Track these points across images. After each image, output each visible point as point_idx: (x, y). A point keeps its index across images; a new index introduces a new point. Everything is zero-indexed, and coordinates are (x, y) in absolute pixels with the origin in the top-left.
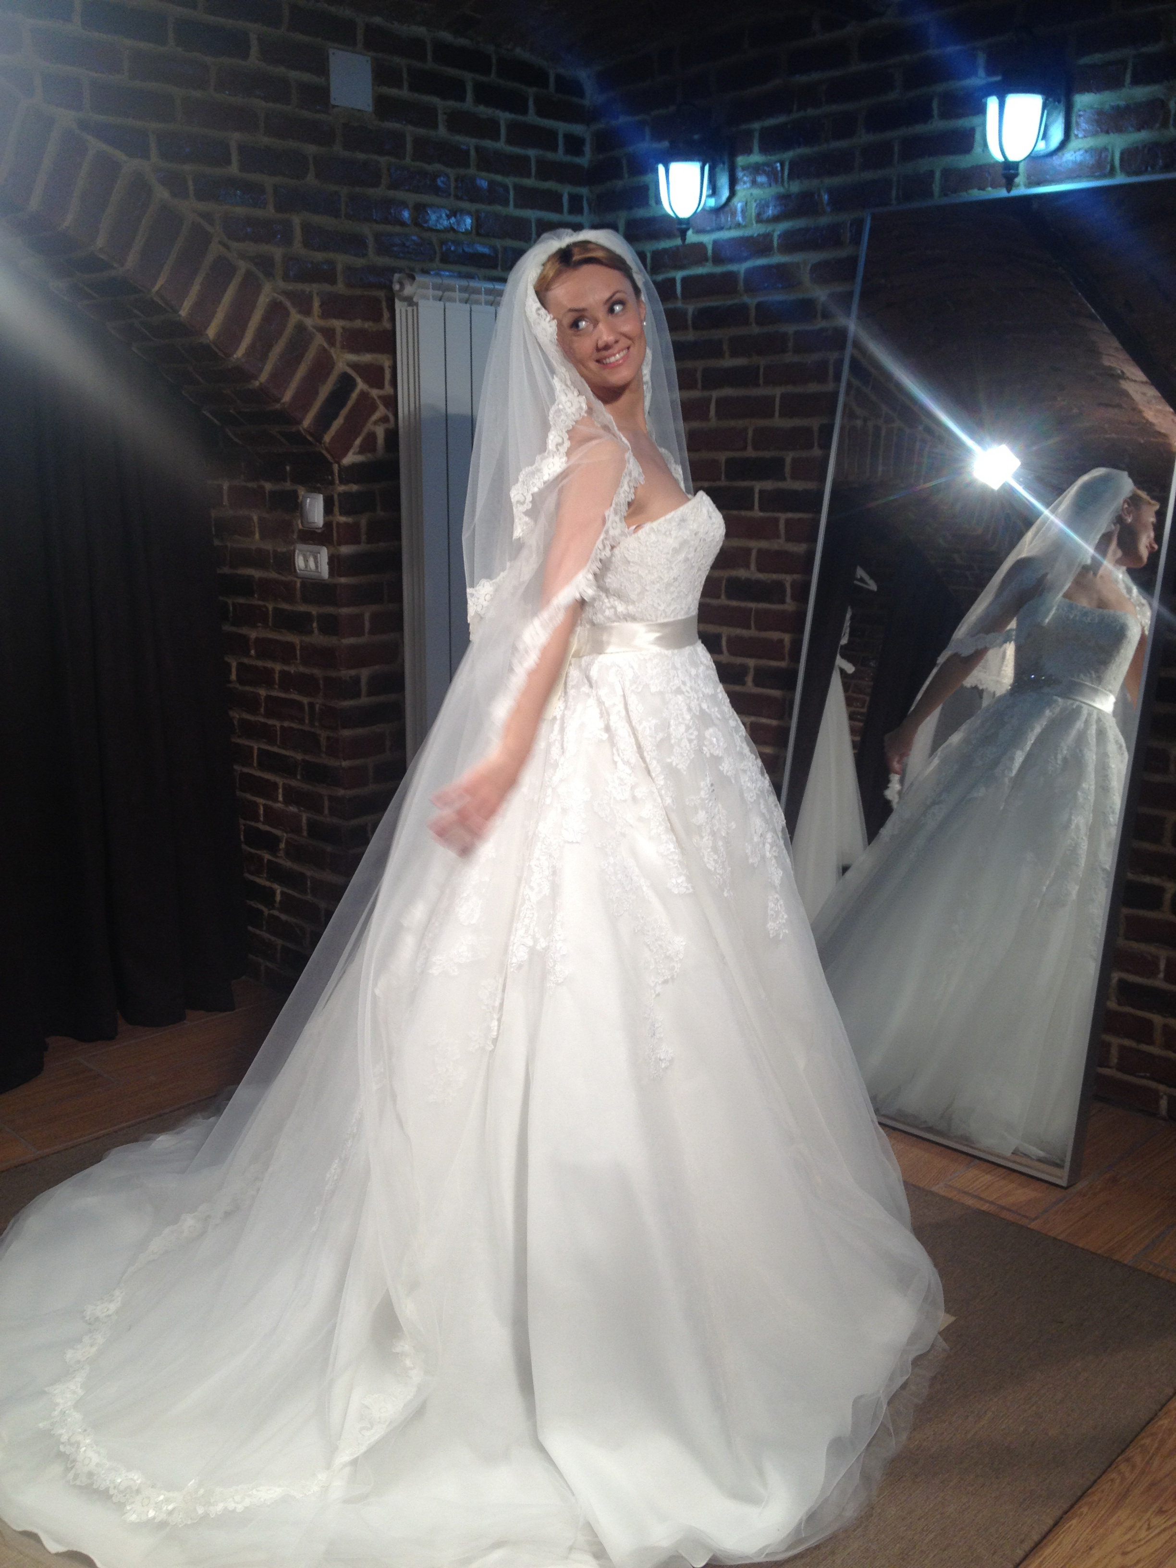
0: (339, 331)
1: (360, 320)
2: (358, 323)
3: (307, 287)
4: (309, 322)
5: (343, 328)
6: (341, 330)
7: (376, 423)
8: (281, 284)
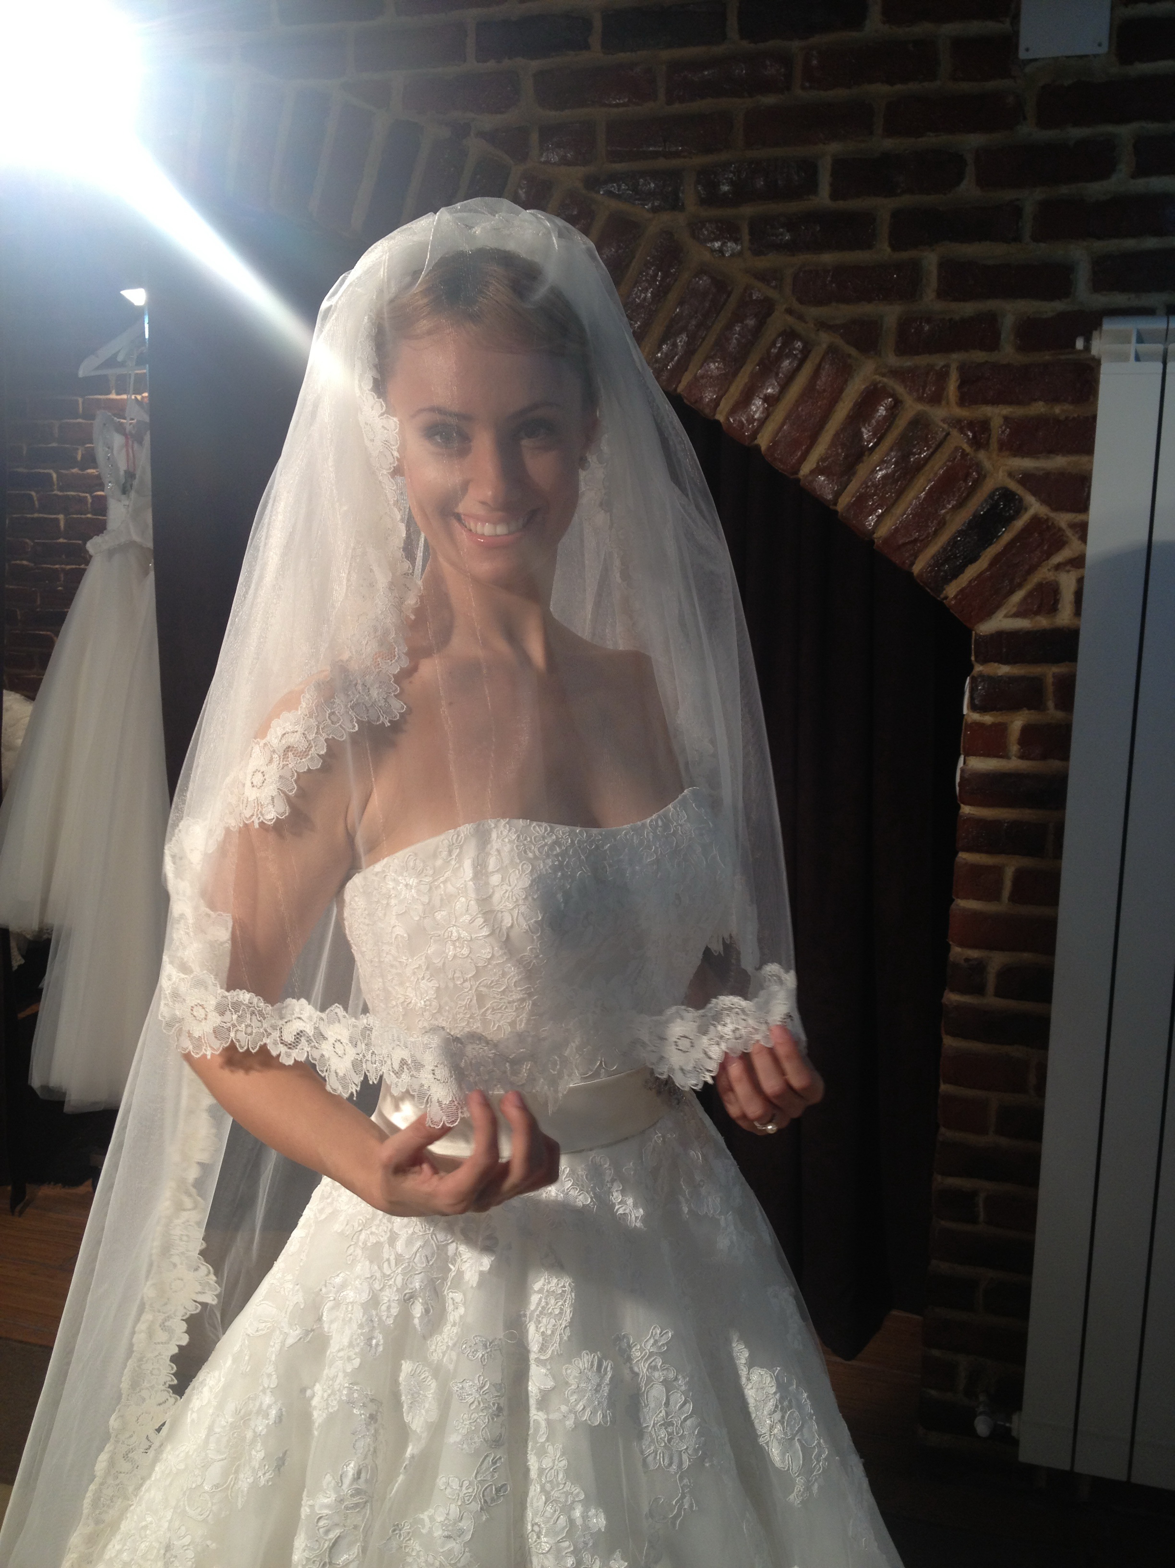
0: (996, 424)
1: (1041, 403)
2: (1039, 408)
3: (938, 361)
4: (938, 414)
5: (1006, 419)
6: (1001, 421)
7: (1058, 567)
8: (893, 360)
